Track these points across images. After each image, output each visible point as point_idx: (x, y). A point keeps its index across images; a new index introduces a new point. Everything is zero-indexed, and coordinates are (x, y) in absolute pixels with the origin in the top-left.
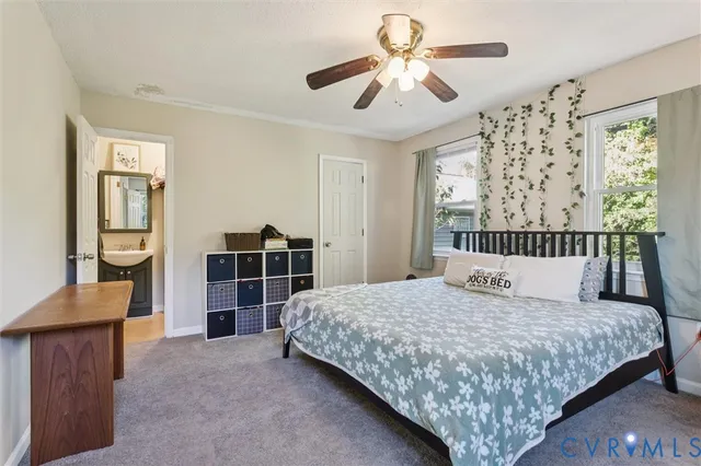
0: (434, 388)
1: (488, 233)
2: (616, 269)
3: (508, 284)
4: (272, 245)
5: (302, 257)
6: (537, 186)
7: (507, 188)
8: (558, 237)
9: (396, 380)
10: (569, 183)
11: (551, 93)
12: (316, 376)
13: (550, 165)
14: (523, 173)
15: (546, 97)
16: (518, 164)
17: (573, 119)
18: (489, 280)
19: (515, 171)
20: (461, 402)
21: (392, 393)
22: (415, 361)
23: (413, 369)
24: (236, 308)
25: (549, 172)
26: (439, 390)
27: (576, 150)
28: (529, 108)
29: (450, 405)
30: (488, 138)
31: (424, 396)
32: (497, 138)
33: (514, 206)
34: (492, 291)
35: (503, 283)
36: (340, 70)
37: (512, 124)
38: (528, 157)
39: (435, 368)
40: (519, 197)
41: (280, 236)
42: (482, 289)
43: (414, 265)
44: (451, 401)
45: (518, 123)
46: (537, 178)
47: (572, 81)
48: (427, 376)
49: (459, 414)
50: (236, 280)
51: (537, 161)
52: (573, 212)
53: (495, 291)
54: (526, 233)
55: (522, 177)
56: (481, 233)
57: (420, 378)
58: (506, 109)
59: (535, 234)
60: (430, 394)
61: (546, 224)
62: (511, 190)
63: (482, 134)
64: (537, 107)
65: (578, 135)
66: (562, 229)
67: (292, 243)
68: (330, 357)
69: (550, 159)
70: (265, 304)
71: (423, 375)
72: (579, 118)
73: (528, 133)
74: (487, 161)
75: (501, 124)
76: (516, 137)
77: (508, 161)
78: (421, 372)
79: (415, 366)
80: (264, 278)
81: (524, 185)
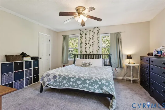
0: (105, 85)
1: (82, 55)
2: (105, 60)
3: (91, 65)
4: (26, 59)
5: (36, 62)
6: (92, 46)
7: (86, 46)
8: (96, 55)
9: (94, 86)
10: (97, 46)
11: (94, 29)
12: (57, 94)
13: (94, 42)
14: (89, 43)
15: (93, 29)
16: (88, 41)
17: (98, 34)
18: (88, 64)
19: (87, 42)
20: (111, 86)
21: (93, 89)
22: (99, 81)
23: (99, 83)
24: (14, 81)
25: (94, 43)
26: (106, 85)
27: (98, 40)
28: (90, 30)
29: (109, 87)
30: (82, 35)
31: (103, 87)
32: (84, 35)
33: (87, 49)
34: (88, 66)
35: (90, 64)
36: (68, 13)
37: (87, 33)
38: (90, 40)
39: (104, 81)
40: (88, 48)
41: (28, 56)
42: (86, 66)
43: (64, 62)
44: (110, 86)
45: (88, 33)
46: (92, 44)
47: (98, 27)
48: (103, 83)
49: (112, 88)
50: (14, 72)
51: (92, 41)
52: (98, 51)
53: (89, 66)
54: (90, 55)
55: (89, 44)
56: (81, 54)
57: (101, 84)
58: (85, 30)
59: (92, 55)
60: (104, 86)
61: (93, 53)
62: (87, 46)
63: (80, 34)
64: (92, 31)
65: (99, 37)
66: (96, 54)
67: (32, 58)
68: (68, 87)
69: (94, 41)
70: (24, 78)
71: (102, 83)
72: (99, 34)
73: (90, 35)
74: (81, 40)
75: (85, 32)
76: (87, 36)
77: (86, 40)
78: (101, 83)
79: (99, 82)
80: (24, 70)
81: (89, 45)
